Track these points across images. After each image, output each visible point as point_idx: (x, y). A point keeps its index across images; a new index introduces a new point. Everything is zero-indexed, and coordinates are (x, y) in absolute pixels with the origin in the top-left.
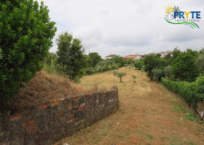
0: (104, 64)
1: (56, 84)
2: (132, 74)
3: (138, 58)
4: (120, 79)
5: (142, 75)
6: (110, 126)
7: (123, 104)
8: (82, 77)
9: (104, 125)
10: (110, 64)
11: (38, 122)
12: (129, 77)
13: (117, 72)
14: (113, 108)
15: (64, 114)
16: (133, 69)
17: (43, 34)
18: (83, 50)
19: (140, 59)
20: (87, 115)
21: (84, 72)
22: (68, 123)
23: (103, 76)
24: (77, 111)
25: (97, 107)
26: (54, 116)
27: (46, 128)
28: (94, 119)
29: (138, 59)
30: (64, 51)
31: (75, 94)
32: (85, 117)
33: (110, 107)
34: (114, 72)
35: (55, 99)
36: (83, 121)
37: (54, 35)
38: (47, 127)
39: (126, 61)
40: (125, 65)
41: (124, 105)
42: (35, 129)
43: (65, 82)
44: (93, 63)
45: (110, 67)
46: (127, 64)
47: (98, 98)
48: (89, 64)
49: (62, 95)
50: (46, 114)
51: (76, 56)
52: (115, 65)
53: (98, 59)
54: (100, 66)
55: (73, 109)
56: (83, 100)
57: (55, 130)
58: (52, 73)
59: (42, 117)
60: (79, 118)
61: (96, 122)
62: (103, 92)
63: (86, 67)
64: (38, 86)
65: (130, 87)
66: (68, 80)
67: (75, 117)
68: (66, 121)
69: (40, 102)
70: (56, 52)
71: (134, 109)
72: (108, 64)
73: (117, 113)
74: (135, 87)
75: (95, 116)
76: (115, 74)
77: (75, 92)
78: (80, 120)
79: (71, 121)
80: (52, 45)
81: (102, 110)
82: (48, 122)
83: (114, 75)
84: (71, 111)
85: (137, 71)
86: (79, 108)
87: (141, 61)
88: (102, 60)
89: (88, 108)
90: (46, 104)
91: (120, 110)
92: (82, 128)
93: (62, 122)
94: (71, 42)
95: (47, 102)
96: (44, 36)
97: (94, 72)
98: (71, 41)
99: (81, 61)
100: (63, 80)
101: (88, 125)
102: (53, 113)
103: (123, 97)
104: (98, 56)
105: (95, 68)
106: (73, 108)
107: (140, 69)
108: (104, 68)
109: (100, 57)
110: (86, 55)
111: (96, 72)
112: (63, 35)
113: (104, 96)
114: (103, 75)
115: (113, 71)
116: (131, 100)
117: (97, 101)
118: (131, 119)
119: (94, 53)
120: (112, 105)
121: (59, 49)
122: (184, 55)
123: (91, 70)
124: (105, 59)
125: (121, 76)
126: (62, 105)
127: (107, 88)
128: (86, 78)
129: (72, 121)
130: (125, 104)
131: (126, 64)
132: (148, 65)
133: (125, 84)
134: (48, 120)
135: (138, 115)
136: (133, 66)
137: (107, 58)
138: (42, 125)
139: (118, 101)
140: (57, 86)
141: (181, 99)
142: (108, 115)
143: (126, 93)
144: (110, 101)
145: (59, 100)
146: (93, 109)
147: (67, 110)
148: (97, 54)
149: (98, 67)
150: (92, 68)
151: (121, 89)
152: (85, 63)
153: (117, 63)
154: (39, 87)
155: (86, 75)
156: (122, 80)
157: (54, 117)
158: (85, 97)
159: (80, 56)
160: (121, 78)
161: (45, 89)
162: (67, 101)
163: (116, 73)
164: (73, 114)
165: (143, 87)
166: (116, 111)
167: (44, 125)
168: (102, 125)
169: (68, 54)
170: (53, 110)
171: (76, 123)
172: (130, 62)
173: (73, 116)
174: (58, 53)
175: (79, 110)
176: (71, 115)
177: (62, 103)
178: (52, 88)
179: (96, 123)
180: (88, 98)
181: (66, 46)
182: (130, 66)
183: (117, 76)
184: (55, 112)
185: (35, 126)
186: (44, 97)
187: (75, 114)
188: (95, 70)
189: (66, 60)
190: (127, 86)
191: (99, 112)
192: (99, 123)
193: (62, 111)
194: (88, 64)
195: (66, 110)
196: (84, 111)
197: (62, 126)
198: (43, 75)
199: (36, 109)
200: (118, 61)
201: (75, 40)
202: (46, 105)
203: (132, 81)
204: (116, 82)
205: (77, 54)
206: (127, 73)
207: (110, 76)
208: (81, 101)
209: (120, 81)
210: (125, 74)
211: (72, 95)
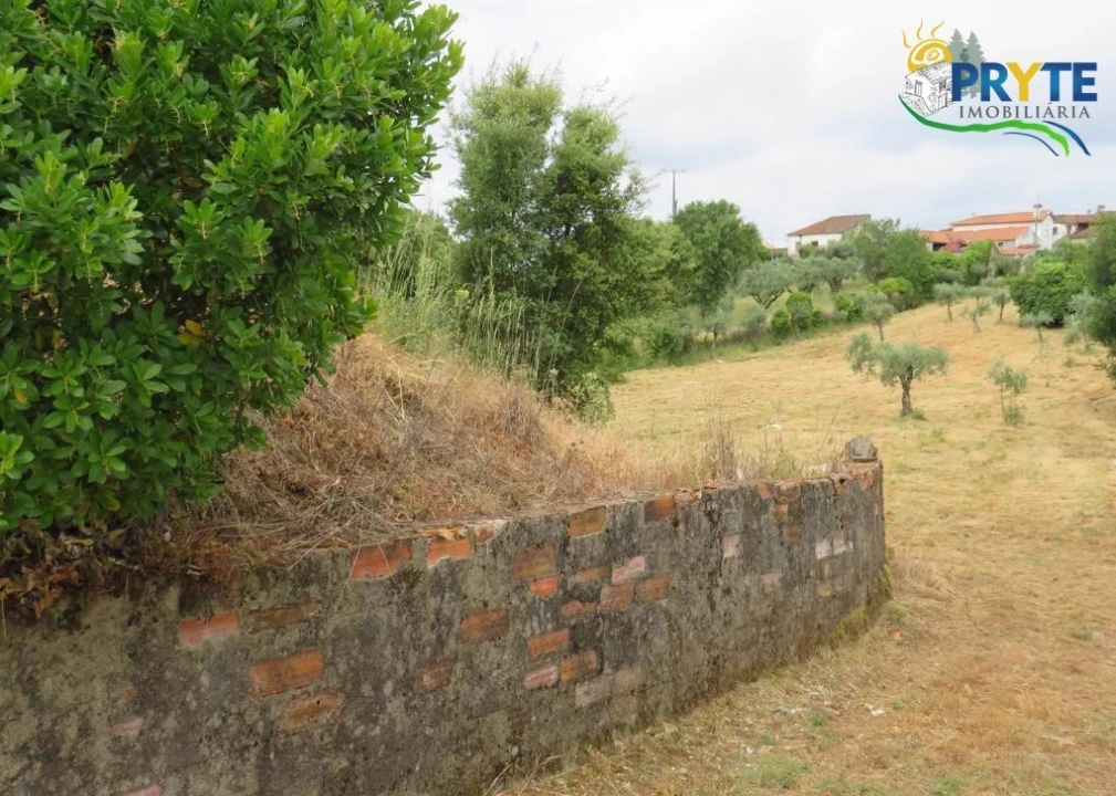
0: (785, 286)
1: (453, 417)
2: (992, 356)
3: (1046, 236)
5: (1069, 364)
6: (817, 724)
7: (915, 574)
8: (624, 381)
9: (777, 718)
10: (825, 287)
12: (966, 378)
13: (875, 340)
14: (846, 601)
15: (505, 623)
16: (1001, 321)
17: (376, 92)
18: (630, 188)
19: (1060, 245)
20: (660, 643)
21: (637, 342)
22: (535, 685)
23: (775, 375)
24: (590, 607)
25: (727, 591)
26: (439, 636)
27: (390, 707)
28: (706, 672)
29: (1047, 243)
30: (505, 198)
31: (578, 495)
32: (641, 653)
33: (824, 591)
34: (857, 344)
35: (449, 522)
36: (628, 678)
37: (444, 94)
38: (395, 706)
39: (947, 263)
40: (941, 288)
41: (922, 587)
42: (326, 708)
43: (507, 412)
44: (698, 282)
45: (828, 308)
46: (957, 287)
47: (737, 526)
48: (670, 287)
49: (491, 501)
50: (390, 618)
51: (582, 231)
52: (860, 290)
53: (735, 251)
54: (750, 301)
55: (566, 592)
56: (629, 539)
57: (448, 726)
58: (425, 353)
59: (367, 635)
60: (601, 657)
61: (719, 693)
62: (770, 487)
63: (647, 308)
64: (341, 432)
65: (979, 456)
66: (529, 396)
67: (575, 648)
68: (514, 673)
69: (355, 539)
70: (450, 204)
71: (1006, 616)
72: (809, 288)
73: (874, 638)
74: (1017, 457)
75: (715, 653)
76: (862, 356)
78: (607, 670)
79: (551, 673)
80: (434, 162)
81: (763, 610)
82: (401, 672)
83: (857, 367)
84: (554, 606)
85: (1032, 333)
86: (606, 590)
88: (766, 256)
89: (669, 590)
90: (392, 550)
91: (896, 620)
92: (621, 727)
93: (490, 672)
94: (548, 136)
95: (397, 541)
96: (385, 106)
97: (706, 344)
98: (548, 123)
99: (615, 267)
100: (494, 400)
101: (662, 707)
102: (432, 617)
103: (922, 524)
104: (734, 226)
105: (713, 310)
106: (563, 585)
107: (1057, 324)
108: (779, 315)
109: (751, 232)
110: (648, 223)
111: (725, 342)
112: (499, 83)
113: (777, 514)
114: (769, 364)
115: (847, 336)
116: (982, 547)
117: (731, 550)
118: (973, 682)
119: (712, 206)
120: (838, 581)
121: (465, 183)
123: (684, 331)
124: (792, 251)
125: (910, 369)
126: (496, 568)
127: (800, 457)
128: (650, 386)
129: (554, 677)
130: (936, 577)
131: (949, 281)
133: (937, 434)
134: (405, 660)
135: (1032, 659)
136: (1001, 301)
137: (806, 240)
138: (366, 689)
139: (881, 556)
140: (461, 434)
142: (806, 650)
143: (945, 502)
144: (822, 550)
145: (470, 533)
146: (702, 598)
147: (524, 599)
148: (733, 210)
149: (739, 307)
150: (693, 312)
151: (903, 469)
152: (643, 278)
153: (882, 275)
154: (344, 444)
155: (650, 365)
156: (915, 405)
157: (441, 642)
158: (647, 520)
159: (610, 234)
160: (906, 388)
161: (379, 455)
162: (525, 542)
163: (867, 347)
164: (566, 632)
165: (1076, 453)
166: (865, 626)
167: (378, 687)
168: (760, 715)
169: (526, 218)
170: (434, 594)
171: (585, 688)
172: (979, 268)
173: (566, 645)
174: (459, 209)
175: (604, 601)
176: (549, 638)
177: (494, 554)
178: (425, 450)
179: (722, 700)
180: (668, 525)
181: (514, 165)
182: (978, 296)
183: (878, 369)
184: (446, 612)
185: (327, 690)
186: (376, 506)
187: (573, 628)
188: (716, 329)
189: (513, 259)
190: (952, 445)
191: (739, 620)
192: (741, 703)
193: (492, 606)
194: (666, 284)
195: (515, 601)
196: (641, 609)
197: (490, 706)
198: (367, 365)
199: (330, 586)
201: (579, 122)
202: (389, 557)
203: (996, 410)
204: (871, 413)
205: (590, 219)
206: (956, 349)
207: (828, 373)
208: (619, 544)
209: (898, 406)
210: (939, 361)
211: (556, 496)
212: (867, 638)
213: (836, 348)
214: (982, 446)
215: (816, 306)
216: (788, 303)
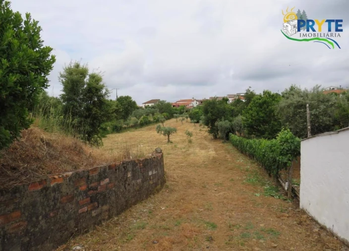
0: (142, 115)
1: (59, 148)
2: (185, 129)
3: (195, 104)
4: (167, 136)
5: (200, 130)
6: (150, 213)
7: (171, 177)
8: (106, 137)
9: (141, 212)
10: (151, 115)
11: (27, 214)
12: (181, 134)
13: (162, 126)
14: (156, 184)
15: (73, 198)
16: (187, 122)
17: (29, 66)
18: (105, 93)
19: (198, 106)
20: (113, 198)
21: (108, 128)
22: (81, 212)
23: (140, 134)
24: (95, 192)
25: (129, 185)
26: (55, 203)
27: (41, 223)
28: (124, 204)
29: (195, 105)
30: (75, 94)
31: (92, 165)
32: (108, 201)
33: (151, 182)
34: (158, 127)
35: (57, 174)
36: (105, 207)
37: (51, 68)
38: (43, 222)
39: (176, 110)
40: (175, 115)
41: (172, 179)
42: (22, 225)
43: (74, 146)
44: (123, 114)
45: (152, 119)
46: (178, 115)
47: (130, 169)
48: (116, 115)
49: (69, 167)
50: (40, 200)
51: (94, 102)
52: (158, 116)
53: (131, 107)
54: (135, 118)
55: (89, 188)
56: (104, 174)
57: (58, 226)
58: (52, 132)
59: (34, 205)
60: (98, 203)
61: (128, 209)
62: (138, 160)
63: (111, 120)
64: (27, 153)
65: (184, 150)
66: (80, 143)
67: (92, 202)
68: (76, 210)
69: (30, 180)
70: (60, 95)
71: (190, 184)
72: (148, 115)
73: (163, 192)
74: (191, 150)
75: (126, 199)
76: (159, 130)
77: (92, 162)
78: (100, 206)
79: (85, 209)
80: (48, 84)
81: (137, 188)
82: (44, 213)
83: (158, 132)
84: (86, 192)
85: (193, 124)
86: (99, 187)
87: (199, 109)
88: (138, 108)
89: (115, 186)
91: (167, 187)
92: (104, 220)
93: (69, 211)
94: (85, 80)
95: (42, 180)
96: (32, 70)
97: (125, 128)
98: (85, 77)
99: (103, 111)
100: (71, 143)
101: (114, 214)
102: (53, 198)
103: (172, 166)
104: (131, 101)
105: (126, 120)
106: (88, 187)
107: (198, 122)
108: (141, 121)
109: (134, 103)
110: (111, 100)
111: (129, 127)
112: (72, 67)
113: (140, 166)
114: (141, 132)
115: (156, 126)
116: (184, 170)
117: (129, 175)
118: (183, 199)
119: (126, 97)
120: (154, 180)
121: (64, 90)
122: (260, 99)
123: (120, 125)
124: (144, 107)
125: (169, 132)
126: (70, 184)
127: (145, 152)
128: (112, 138)
129: (86, 210)
130: (175, 177)
131: (177, 114)
132: (209, 114)
133: (175, 146)
134: (45, 210)
135: (195, 193)
136: (187, 118)
137: (147, 105)
138: (34, 219)
139: (163, 173)
140: (61, 152)
141: (258, 165)
142: (148, 196)
143: (177, 160)
144: (150, 173)
145: (63, 176)
146: (123, 187)
147: (78, 191)
148: (130, 98)
149: (132, 119)
150: (122, 121)
151: (169, 154)
152: (109, 113)
153: (162, 112)
154: (28, 156)
155: (112, 133)
156: (170, 140)
157: (55, 204)
158: (109, 169)
159: (101, 103)
160: (169, 136)
161: (38, 158)
162: (78, 177)
163: (160, 128)
164: (89, 198)
165: (202, 148)
166: (161, 189)
167: (37, 218)
168: (137, 212)
169: (80, 99)
170: (53, 192)
171: (94, 211)
172: (182, 111)
173: (89, 202)
174: (63, 97)
175: (99, 190)
176: (85, 200)
177: (69, 181)
178: (51, 156)
179: (128, 210)
180: (114, 170)
181: (77, 87)
182: (182, 116)
183: (163, 132)
184: (57, 196)
185: (22, 221)
186: (36, 171)
187: (91, 197)
188: (127, 124)
189: (77, 109)
190: (178, 148)
191: (132, 191)
192: (133, 210)
193: (69, 194)
194: (115, 114)
195: (75, 192)
196: (108, 191)
197: (69, 219)
198: (35, 135)
199: (22, 193)
200: (163, 111)
201: (93, 77)
202: (40, 184)
203: (187, 140)
204: (161, 142)
205: (96, 100)
206: (179, 128)
207: (152, 134)
208: (102, 175)
209: (167, 140)
210: (175, 130)
211: (86, 166)
212: (161, 192)
213: (154, 128)
214: (184, 148)
215: (149, 119)
216: (143, 118)
